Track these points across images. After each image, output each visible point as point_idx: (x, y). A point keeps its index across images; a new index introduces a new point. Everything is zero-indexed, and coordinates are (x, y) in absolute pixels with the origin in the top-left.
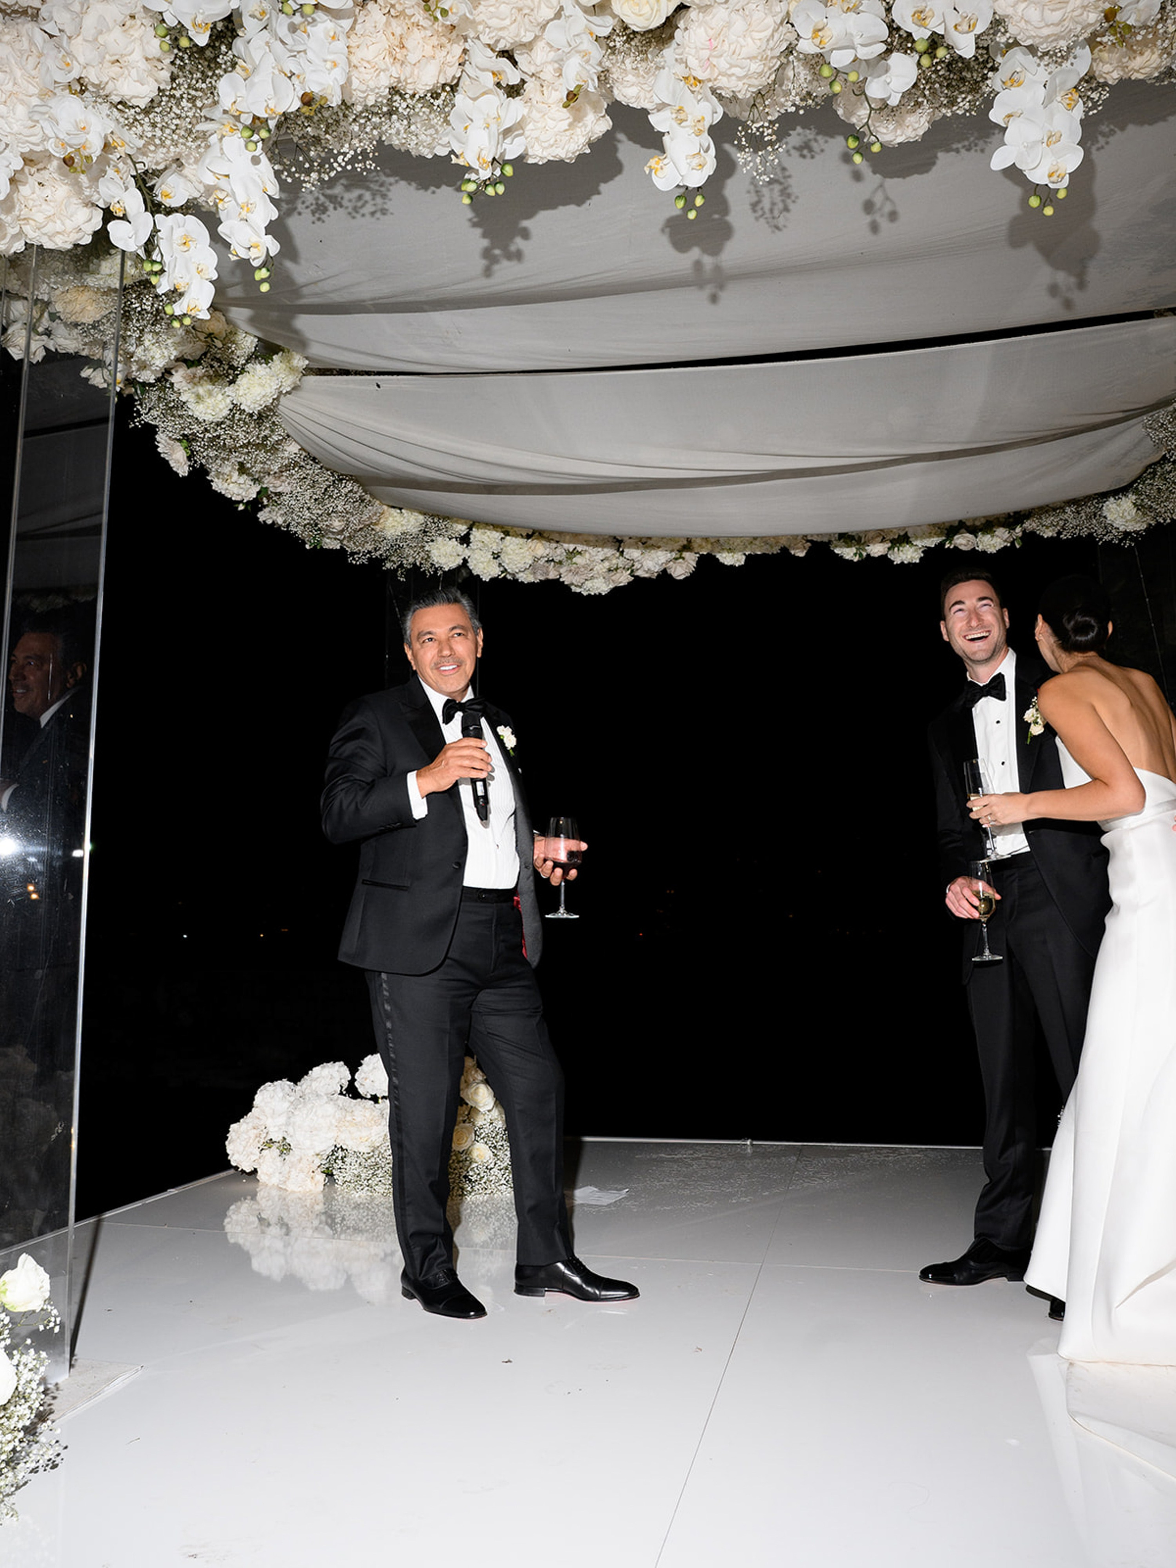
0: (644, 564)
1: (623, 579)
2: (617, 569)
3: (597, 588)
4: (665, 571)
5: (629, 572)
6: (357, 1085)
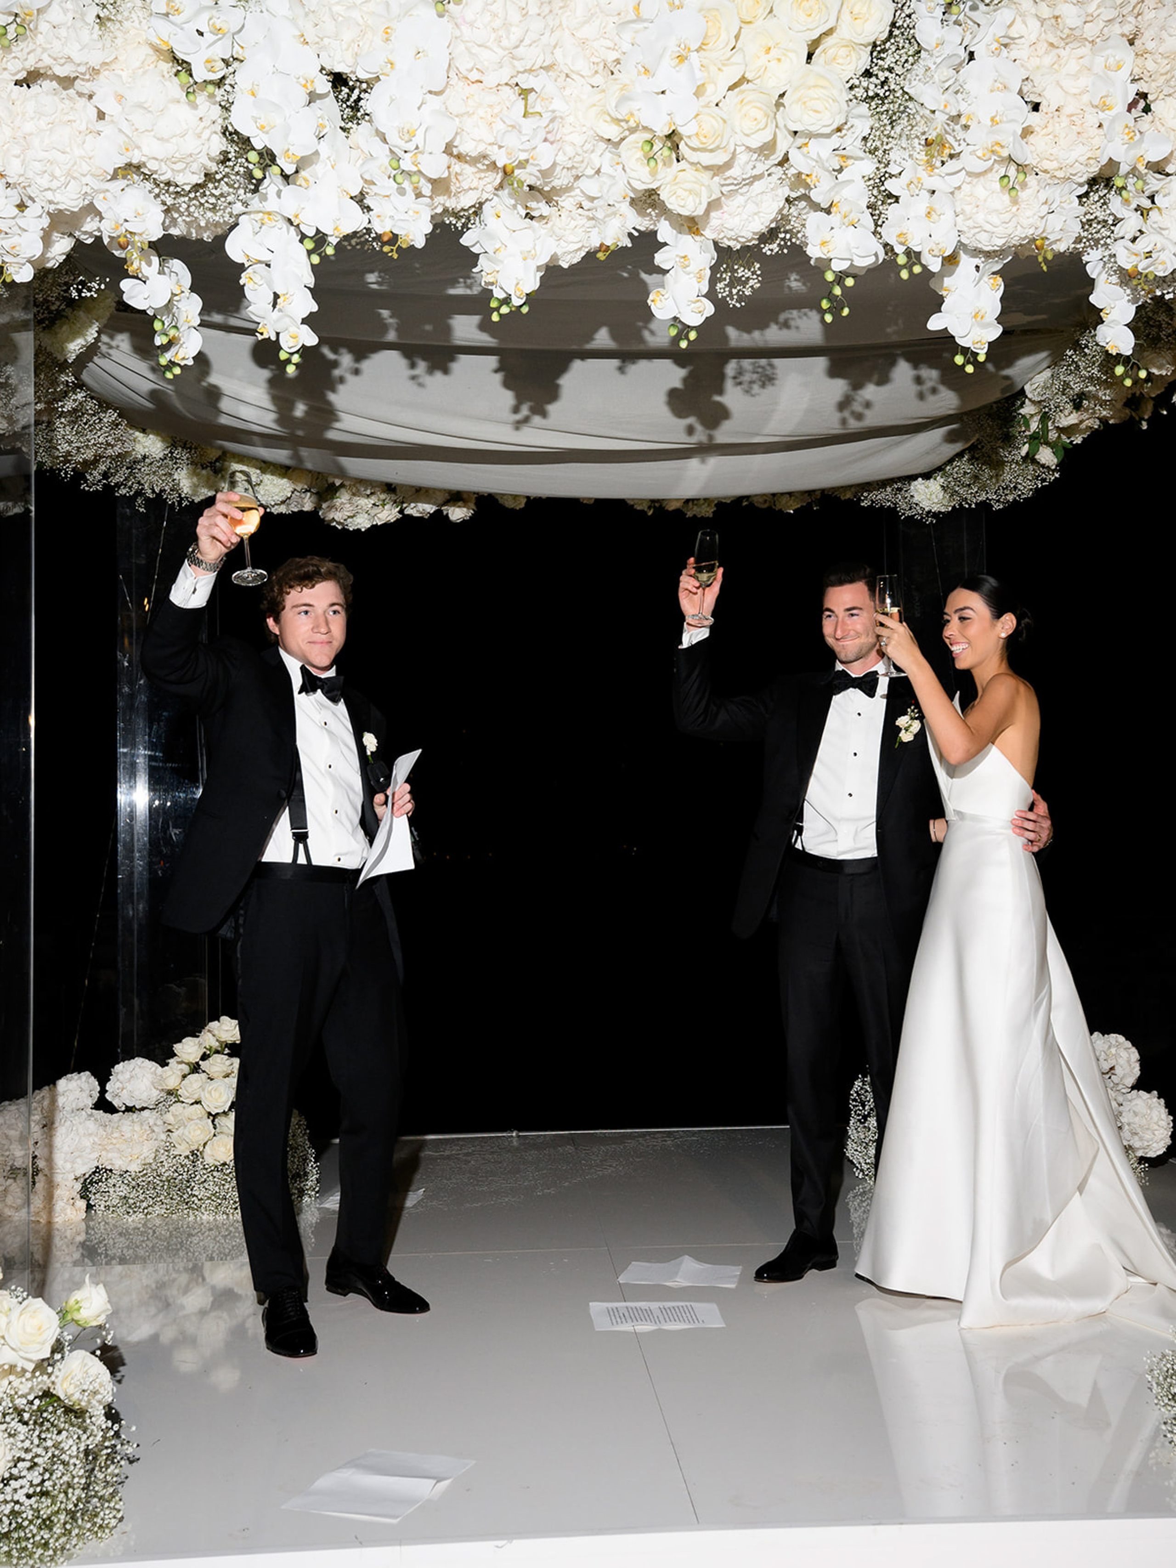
1: (390, 516)
2: (384, 505)
3: (357, 524)
4: (439, 513)
6: (108, 1097)
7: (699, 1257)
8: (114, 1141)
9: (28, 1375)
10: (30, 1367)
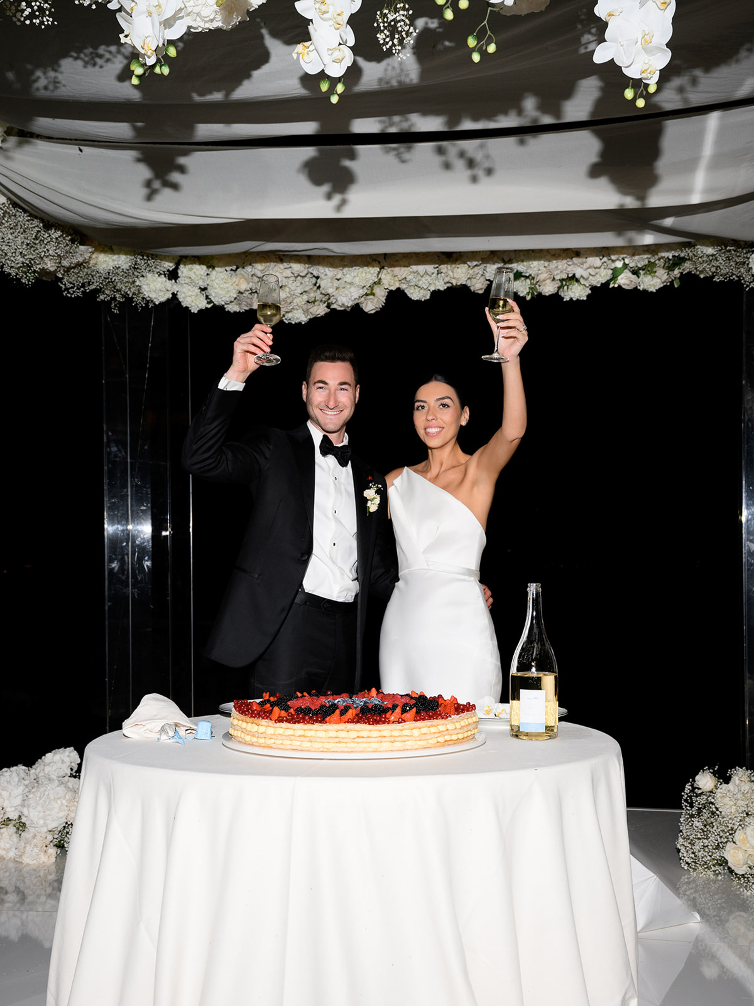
0: (339, 299)
1: (320, 310)
2: (314, 302)
3: (297, 319)
4: (357, 305)
5: (326, 304)
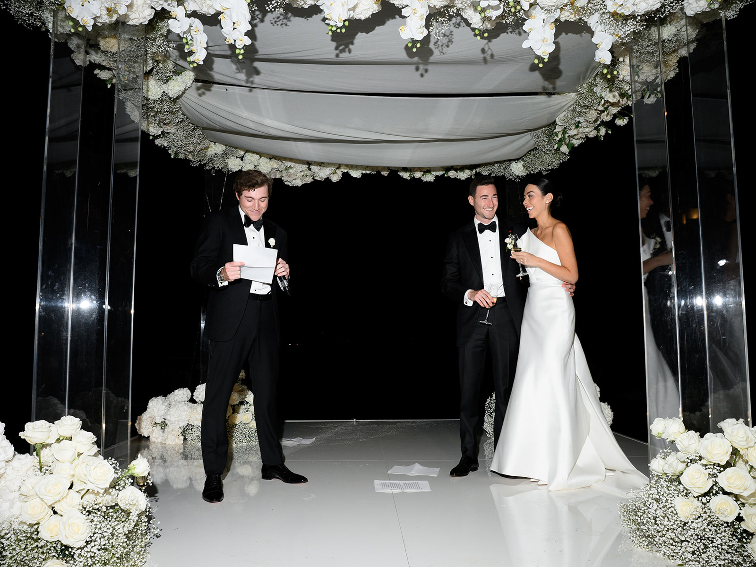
0: (319, 175)
1: (309, 180)
2: (307, 176)
3: (297, 183)
4: (328, 178)
5: (312, 177)
6: (194, 398)
7: (422, 464)
8: (194, 414)
9: (101, 495)
10: (102, 491)
